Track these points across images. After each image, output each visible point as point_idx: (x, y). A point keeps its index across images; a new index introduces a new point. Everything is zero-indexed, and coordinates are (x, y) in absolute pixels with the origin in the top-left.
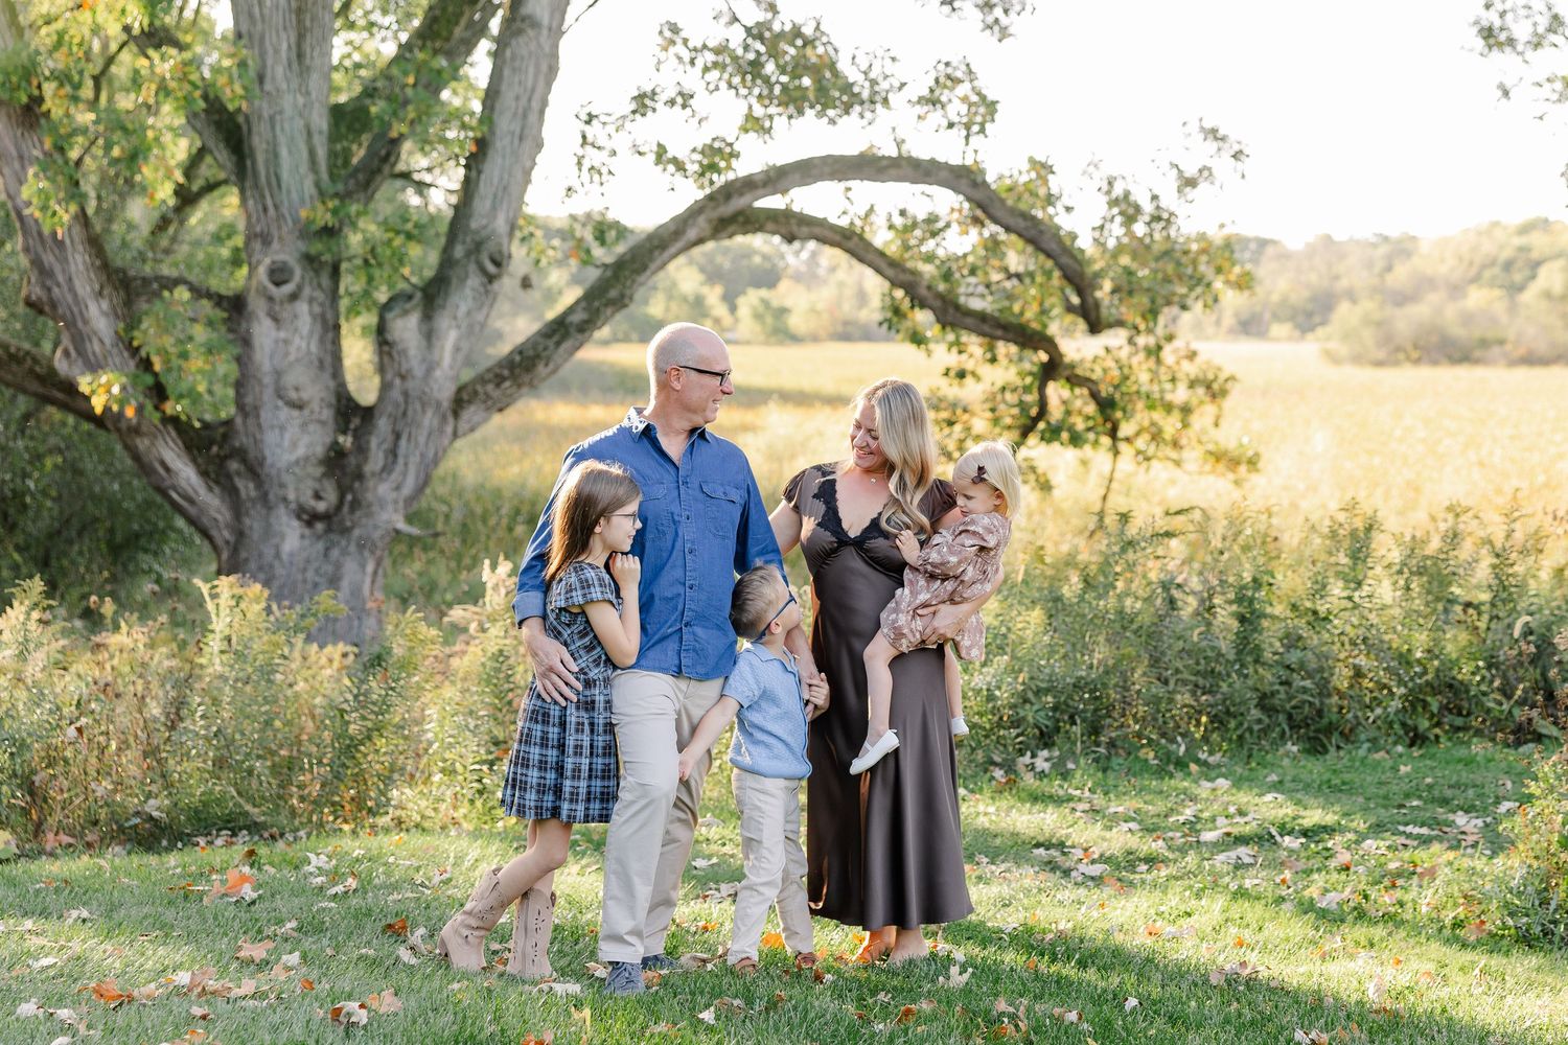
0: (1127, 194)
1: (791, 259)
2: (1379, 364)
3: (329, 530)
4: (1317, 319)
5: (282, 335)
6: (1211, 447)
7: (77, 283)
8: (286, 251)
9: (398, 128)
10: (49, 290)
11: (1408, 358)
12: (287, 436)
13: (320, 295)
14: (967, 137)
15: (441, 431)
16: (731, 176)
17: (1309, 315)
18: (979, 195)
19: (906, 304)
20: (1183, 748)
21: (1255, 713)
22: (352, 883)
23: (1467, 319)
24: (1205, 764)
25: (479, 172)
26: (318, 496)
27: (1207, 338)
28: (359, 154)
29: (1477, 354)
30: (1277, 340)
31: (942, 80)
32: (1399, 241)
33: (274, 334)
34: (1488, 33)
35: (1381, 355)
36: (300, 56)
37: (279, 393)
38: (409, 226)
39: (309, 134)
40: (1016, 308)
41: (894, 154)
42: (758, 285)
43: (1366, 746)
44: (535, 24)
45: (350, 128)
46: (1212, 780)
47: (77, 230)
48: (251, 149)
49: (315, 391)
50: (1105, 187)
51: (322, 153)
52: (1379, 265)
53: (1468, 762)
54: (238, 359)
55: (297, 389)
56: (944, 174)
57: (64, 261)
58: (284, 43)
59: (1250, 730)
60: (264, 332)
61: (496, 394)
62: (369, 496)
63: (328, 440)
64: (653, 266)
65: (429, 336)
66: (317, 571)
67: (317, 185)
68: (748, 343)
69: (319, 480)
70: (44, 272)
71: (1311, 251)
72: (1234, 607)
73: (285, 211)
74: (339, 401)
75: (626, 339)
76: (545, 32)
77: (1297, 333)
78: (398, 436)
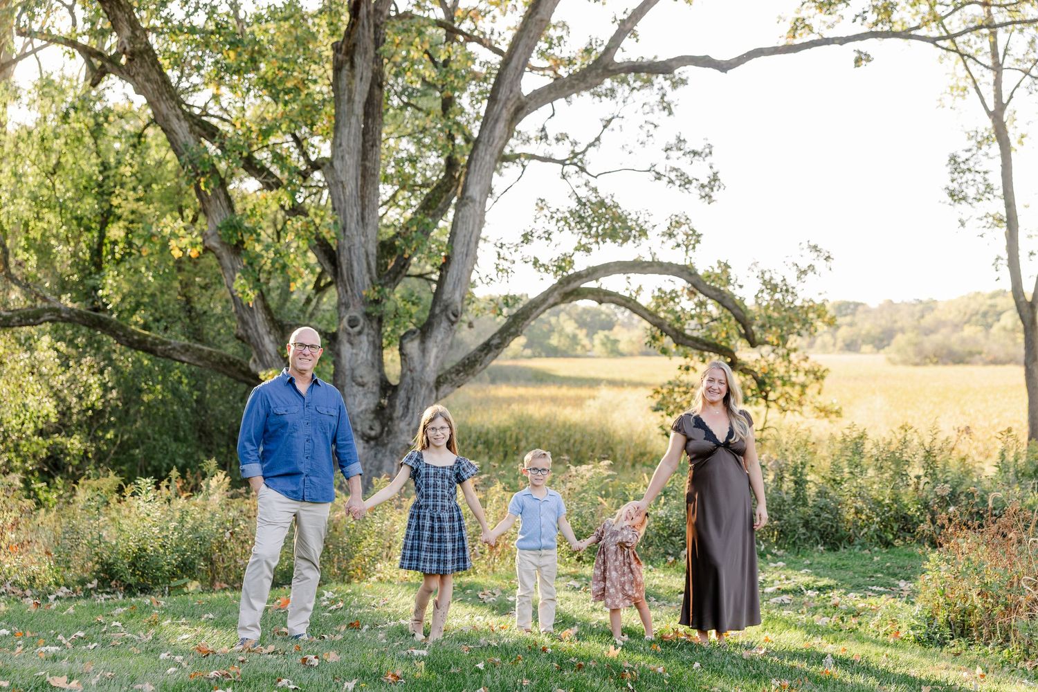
0: (771, 278)
1: (620, 316)
2: (917, 364)
3: (377, 445)
4: (885, 343)
5: (354, 351)
6: (817, 405)
7: (259, 328)
8: (356, 311)
9: (408, 252)
10: (246, 331)
11: (931, 362)
12: (357, 400)
13: (372, 332)
14: (687, 251)
15: (430, 397)
16: (571, 272)
17: (882, 340)
18: (693, 280)
19: (659, 332)
20: (763, 547)
21: (802, 530)
22: (341, 604)
23: (963, 341)
24: (775, 555)
25: (447, 272)
26: (371, 428)
27: (829, 353)
28: (391, 264)
29: (968, 359)
30: (865, 353)
31: (674, 224)
32: (927, 303)
33: (351, 350)
34: (952, 194)
35: (917, 360)
36: (363, 219)
37: (353, 379)
38: (414, 298)
39: (367, 256)
40: (714, 335)
41: (651, 260)
42: (603, 328)
43: (859, 547)
44: (473, 201)
45: (388, 253)
46: (776, 563)
47: (259, 303)
48: (340, 263)
49: (370, 378)
50: (760, 275)
51: (373, 264)
52: (918, 315)
53: (910, 556)
54: (334, 363)
55: (361, 377)
56: (675, 269)
57: (253, 317)
58: (354, 212)
59: (799, 538)
60: (346, 350)
61: (456, 379)
62: (396, 428)
63: (376, 402)
64: (532, 317)
65: (424, 351)
66: (371, 464)
67: (371, 279)
68: (599, 357)
69: (372, 420)
70: (244, 323)
71: (881, 309)
72: (792, 478)
73: (355, 292)
74: (381, 382)
75: (540, 356)
76: (478, 204)
77: (875, 350)
78: (409, 399)
